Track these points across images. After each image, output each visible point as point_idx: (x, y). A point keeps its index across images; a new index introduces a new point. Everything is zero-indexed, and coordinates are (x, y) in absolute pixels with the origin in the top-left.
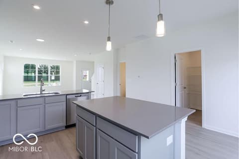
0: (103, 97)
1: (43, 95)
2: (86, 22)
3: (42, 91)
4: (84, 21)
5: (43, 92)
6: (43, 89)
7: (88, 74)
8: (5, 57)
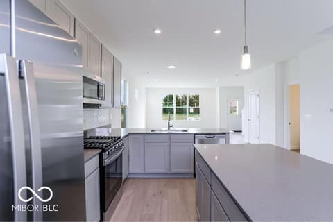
0: (257, 142)
1: (170, 132)
2: (218, 32)
3: (170, 126)
4: (215, 30)
5: (171, 128)
6: (171, 124)
7: (237, 106)
8: (147, 89)
